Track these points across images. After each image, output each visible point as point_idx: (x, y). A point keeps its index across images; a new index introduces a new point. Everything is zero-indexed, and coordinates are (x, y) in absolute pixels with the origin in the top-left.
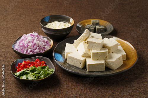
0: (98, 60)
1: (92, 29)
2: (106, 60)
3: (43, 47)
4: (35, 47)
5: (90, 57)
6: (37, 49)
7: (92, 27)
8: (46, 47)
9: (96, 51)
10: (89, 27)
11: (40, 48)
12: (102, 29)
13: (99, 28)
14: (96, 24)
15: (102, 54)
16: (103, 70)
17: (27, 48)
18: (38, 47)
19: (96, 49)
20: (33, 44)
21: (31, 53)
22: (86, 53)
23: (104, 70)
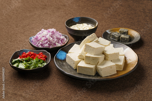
0: (90, 64)
1: (116, 36)
2: (97, 66)
3: (54, 44)
4: (46, 41)
5: (84, 60)
6: (48, 44)
7: (117, 35)
8: (57, 43)
9: (90, 54)
10: (114, 35)
11: (51, 43)
12: (125, 39)
13: (123, 37)
14: (123, 33)
15: (94, 59)
16: (91, 75)
17: (39, 41)
18: (49, 42)
19: (91, 53)
20: (46, 38)
21: (40, 47)
22: (81, 55)
23: (93, 75)
